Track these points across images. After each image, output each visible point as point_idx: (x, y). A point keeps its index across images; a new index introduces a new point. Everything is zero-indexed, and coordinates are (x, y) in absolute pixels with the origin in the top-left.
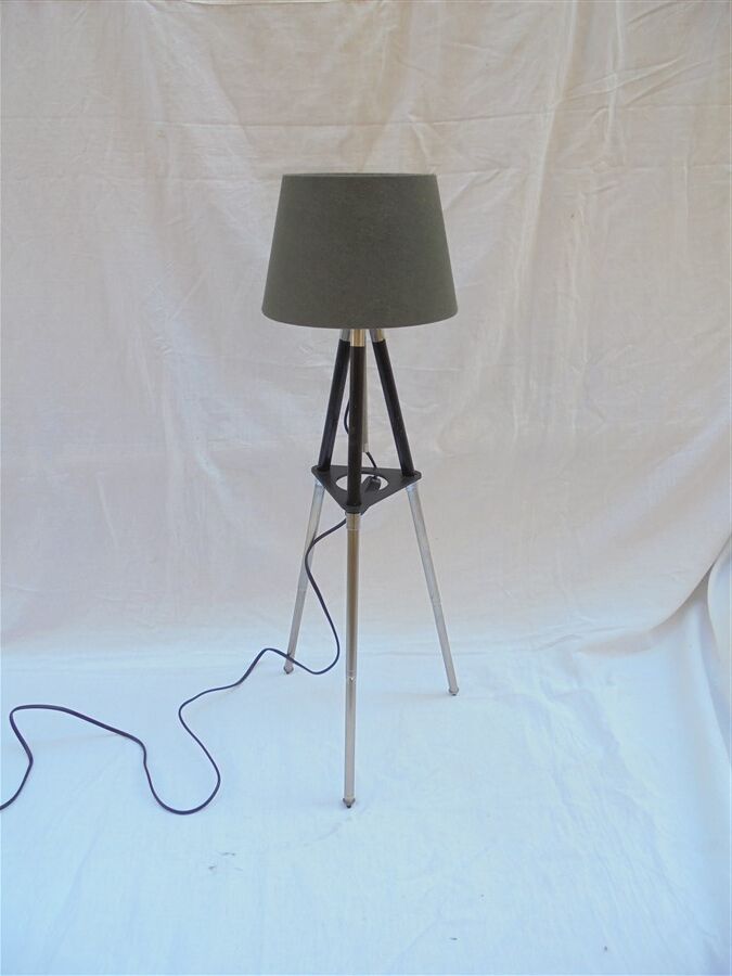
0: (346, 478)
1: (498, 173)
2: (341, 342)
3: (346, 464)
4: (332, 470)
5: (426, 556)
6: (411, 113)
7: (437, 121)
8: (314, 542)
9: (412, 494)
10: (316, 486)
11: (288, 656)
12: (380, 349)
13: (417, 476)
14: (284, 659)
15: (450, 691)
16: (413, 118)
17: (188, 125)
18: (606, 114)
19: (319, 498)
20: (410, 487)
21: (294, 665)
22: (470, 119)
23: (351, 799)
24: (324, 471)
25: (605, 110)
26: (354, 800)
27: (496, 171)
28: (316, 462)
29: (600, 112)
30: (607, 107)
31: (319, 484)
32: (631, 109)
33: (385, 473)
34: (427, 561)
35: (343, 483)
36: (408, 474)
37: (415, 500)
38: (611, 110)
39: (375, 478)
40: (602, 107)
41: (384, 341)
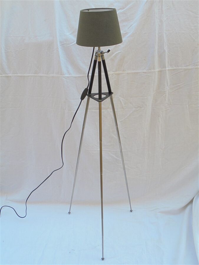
0: (98, 95)
3: (98, 92)
12: (104, 62)
13: (112, 93)
15: (130, 211)
20: (111, 96)
35: (97, 97)
36: (110, 93)
37: (112, 98)
40: (165, 94)
41: (104, 60)
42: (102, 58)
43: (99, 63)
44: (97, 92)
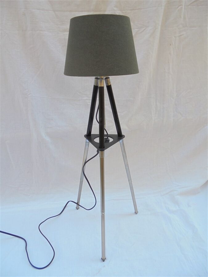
0: (99, 138)
1: (145, 30)
2: (94, 86)
4: (92, 136)
5: (127, 166)
6: (114, 7)
7: (124, 10)
8: (86, 163)
9: (121, 143)
10: (86, 142)
11: (77, 204)
12: (109, 88)
13: (124, 136)
14: (76, 205)
15: (135, 213)
16: (115, 9)
17: (34, 10)
18: (182, 7)
19: (87, 147)
20: (121, 141)
21: (79, 207)
22: (135, 9)
23: (104, 258)
24: (89, 136)
25: (181, 6)
26: (106, 258)
27: (144, 29)
28: (86, 133)
29: (180, 7)
30: (182, 5)
31: (87, 141)
32: (189, 7)
33: (111, 136)
34: (127, 167)
35: (97, 140)
36: (120, 136)
37: (123, 145)
38: (183, 7)
39: (107, 138)
40: (180, 6)
41: (111, 85)
42: (107, 83)
43: (102, 89)
44: (98, 133)
